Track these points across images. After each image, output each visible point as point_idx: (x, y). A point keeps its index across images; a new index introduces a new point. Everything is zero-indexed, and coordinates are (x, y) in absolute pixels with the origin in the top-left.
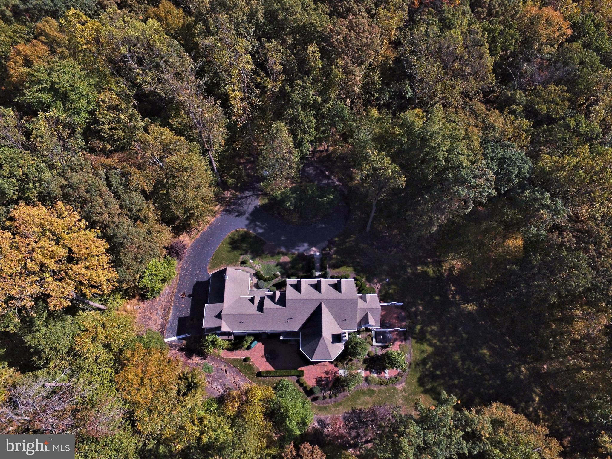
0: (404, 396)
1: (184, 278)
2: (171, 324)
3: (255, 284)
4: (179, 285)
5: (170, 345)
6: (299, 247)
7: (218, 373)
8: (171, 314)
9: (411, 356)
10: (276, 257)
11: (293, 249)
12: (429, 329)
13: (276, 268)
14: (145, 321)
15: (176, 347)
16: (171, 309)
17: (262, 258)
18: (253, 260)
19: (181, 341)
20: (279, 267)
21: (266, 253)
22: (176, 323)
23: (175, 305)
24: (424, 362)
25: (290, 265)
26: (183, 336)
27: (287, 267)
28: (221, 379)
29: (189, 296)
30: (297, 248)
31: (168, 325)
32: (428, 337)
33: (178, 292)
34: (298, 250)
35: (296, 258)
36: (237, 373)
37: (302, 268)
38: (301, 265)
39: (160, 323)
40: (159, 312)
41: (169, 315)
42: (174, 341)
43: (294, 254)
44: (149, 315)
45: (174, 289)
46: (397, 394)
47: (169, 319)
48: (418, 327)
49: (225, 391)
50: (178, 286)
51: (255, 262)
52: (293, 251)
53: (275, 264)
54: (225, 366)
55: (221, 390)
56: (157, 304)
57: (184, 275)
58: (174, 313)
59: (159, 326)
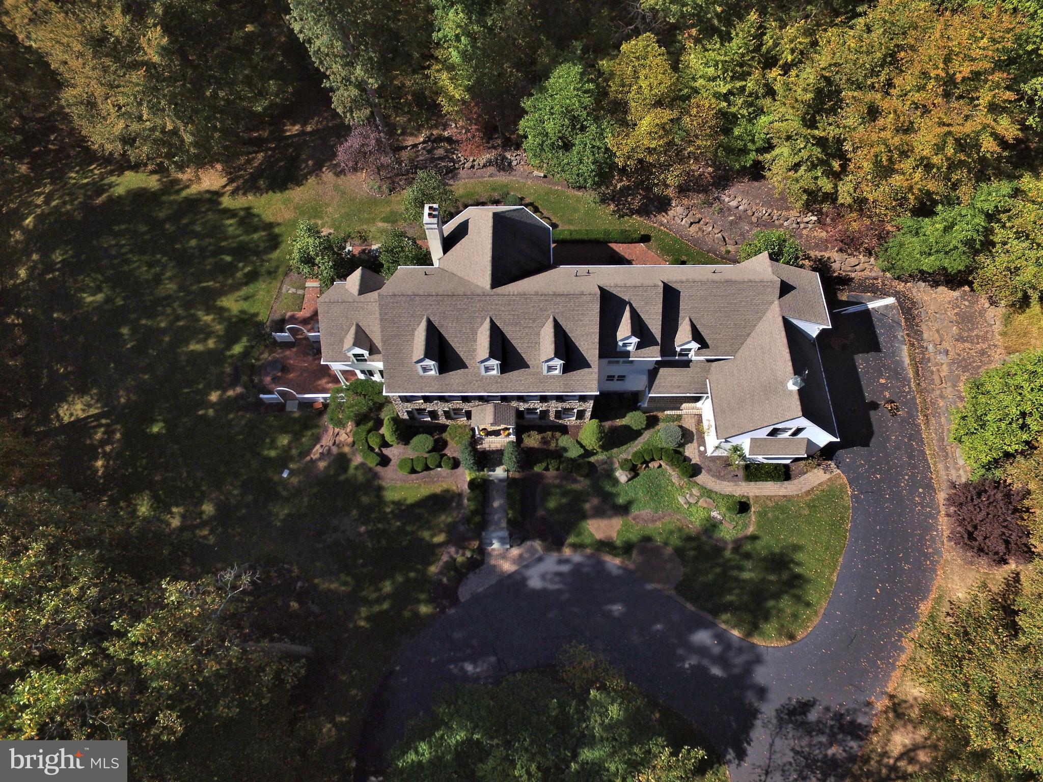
0: (321, 218)
1: (911, 457)
2: (895, 337)
3: (691, 441)
4: (916, 435)
5: (878, 289)
6: (559, 574)
7: (742, 234)
8: (907, 361)
9: (280, 288)
10: (634, 536)
11: (579, 566)
12: (211, 343)
13: (631, 494)
14: (972, 330)
15: (861, 285)
16: (911, 374)
17: (680, 530)
18: (709, 519)
19: (852, 300)
20: (621, 501)
21: (669, 550)
22: (881, 339)
23: (905, 381)
24: (252, 277)
25: (587, 506)
26: (851, 309)
27: (595, 501)
28: (731, 222)
29: (874, 406)
30: (565, 568)
31: (901, 334)
32: (219, 328)
33: (911, 415)
34: (561, 562)
35: (567, 533)
36: (696, 242)
37: (547, 493)
38: (552, 504)
39: (925, 336)
40: (941, 358)
41: (912, 358)
42: (871, 300)
43: (576, 547)
44: (967, 345)
45: (927, 423)
46: (334, 220)
47: (905, 348)
48: (237, 349)
49: (718, 198)
50: (919, 432)
51: (702, 514)
52: (577, 558)
53: (634, 511)
54: (728, 252)
55: (727, 199)
56: (958, 377)
57: (914, 467)
58: (900, 363)
59: (924, 328)
